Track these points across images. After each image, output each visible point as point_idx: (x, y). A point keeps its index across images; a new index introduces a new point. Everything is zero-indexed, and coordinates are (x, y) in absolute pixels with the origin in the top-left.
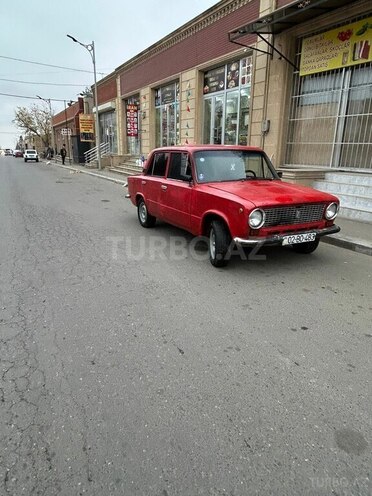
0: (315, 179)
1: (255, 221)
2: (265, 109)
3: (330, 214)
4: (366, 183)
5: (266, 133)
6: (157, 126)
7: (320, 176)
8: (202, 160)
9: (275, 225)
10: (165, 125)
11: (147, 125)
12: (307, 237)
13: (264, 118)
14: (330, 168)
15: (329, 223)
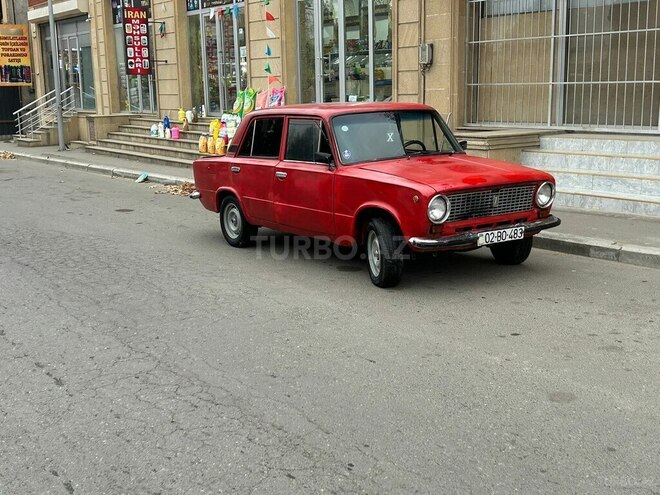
0: (525, 149)
1: (437, 213)
2: (422, 23)
3: (543, 199)
4: (609, 151)
5: (428, 67)
6: (194, 51)
7: (532, 142)
8: (345, 128)
9: (464, 217)
10: (211, 48)
11: (170, 51)
12: (512, 234)
13: (422, 39)
14: (548, 127)
15: (544, 213)
